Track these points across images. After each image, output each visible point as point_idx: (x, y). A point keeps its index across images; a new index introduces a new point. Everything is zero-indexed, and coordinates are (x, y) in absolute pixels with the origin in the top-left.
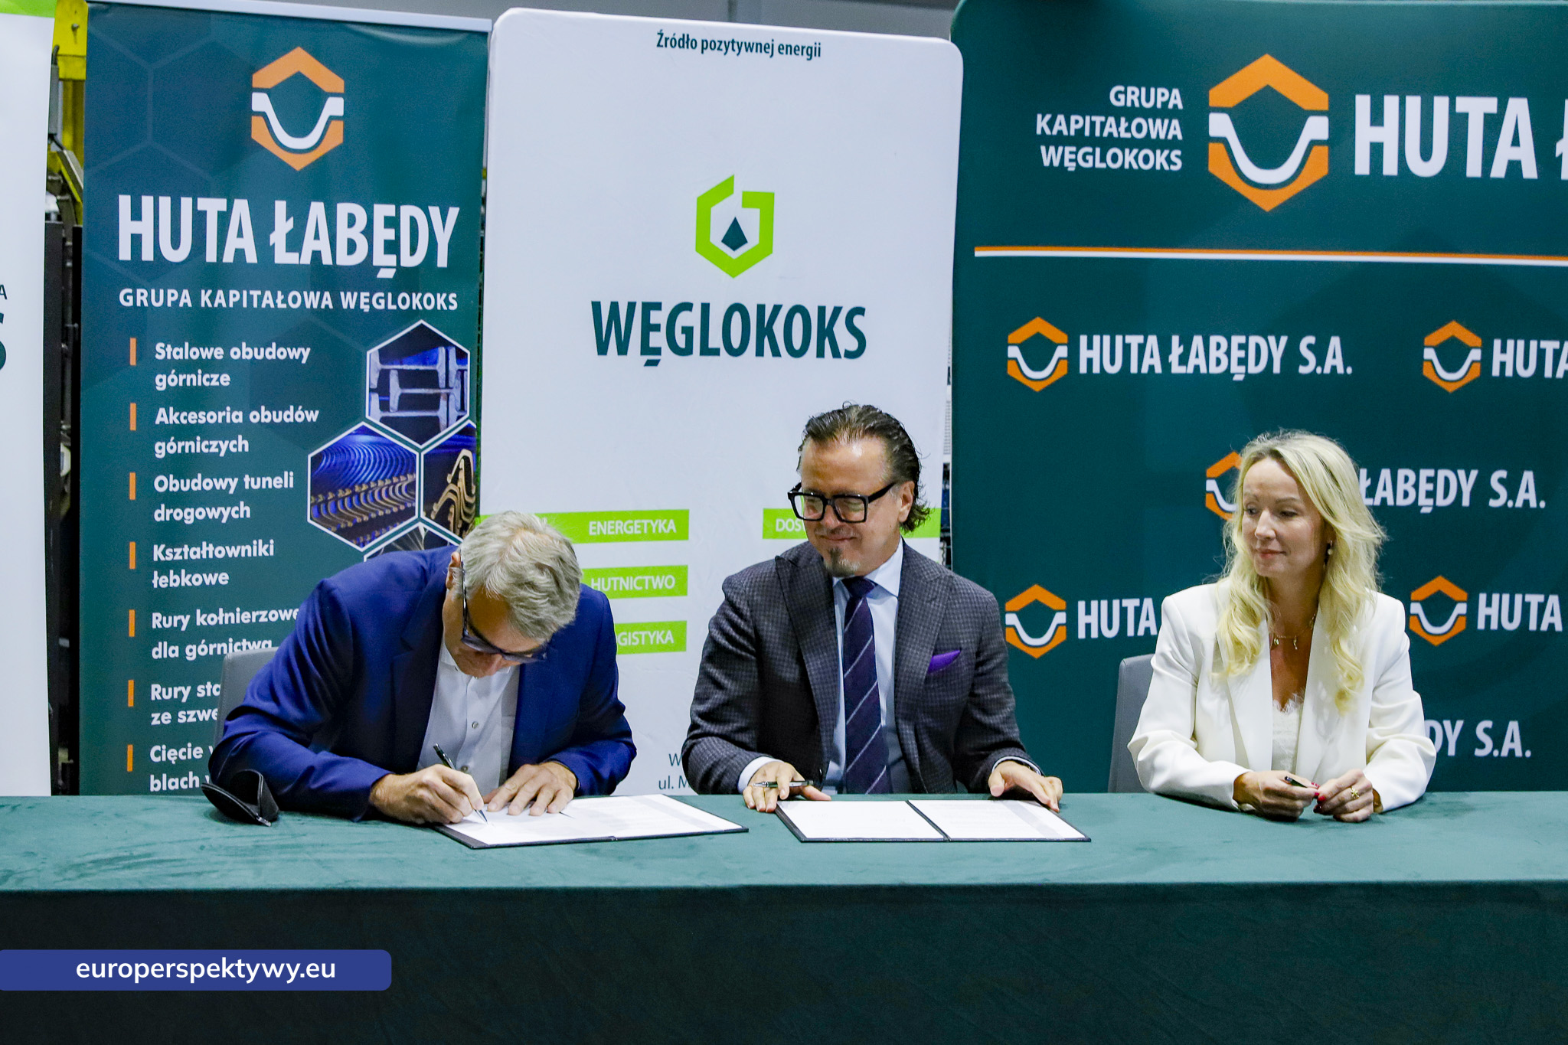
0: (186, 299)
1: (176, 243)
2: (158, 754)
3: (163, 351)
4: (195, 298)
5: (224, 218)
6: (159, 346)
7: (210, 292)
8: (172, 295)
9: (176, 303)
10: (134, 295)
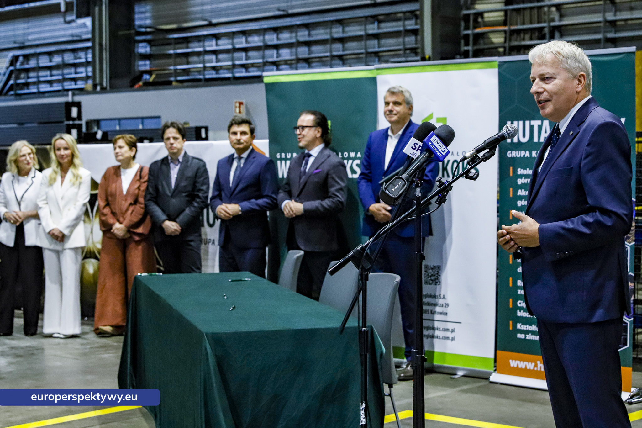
0: (527, 154)
1: (524, 136)
2: (520, 303)
3: (520, 171)
4: (531, 154)
5: (540, 127)
6: (519, 170)
7: (536, 152)
8: (523, 153)
9: (524, 156)
10: (511, 153)
